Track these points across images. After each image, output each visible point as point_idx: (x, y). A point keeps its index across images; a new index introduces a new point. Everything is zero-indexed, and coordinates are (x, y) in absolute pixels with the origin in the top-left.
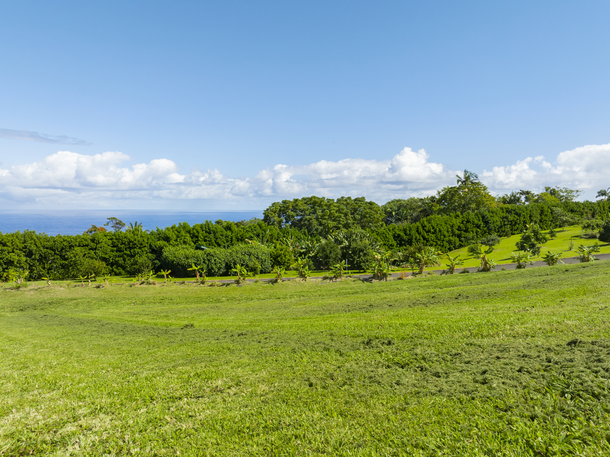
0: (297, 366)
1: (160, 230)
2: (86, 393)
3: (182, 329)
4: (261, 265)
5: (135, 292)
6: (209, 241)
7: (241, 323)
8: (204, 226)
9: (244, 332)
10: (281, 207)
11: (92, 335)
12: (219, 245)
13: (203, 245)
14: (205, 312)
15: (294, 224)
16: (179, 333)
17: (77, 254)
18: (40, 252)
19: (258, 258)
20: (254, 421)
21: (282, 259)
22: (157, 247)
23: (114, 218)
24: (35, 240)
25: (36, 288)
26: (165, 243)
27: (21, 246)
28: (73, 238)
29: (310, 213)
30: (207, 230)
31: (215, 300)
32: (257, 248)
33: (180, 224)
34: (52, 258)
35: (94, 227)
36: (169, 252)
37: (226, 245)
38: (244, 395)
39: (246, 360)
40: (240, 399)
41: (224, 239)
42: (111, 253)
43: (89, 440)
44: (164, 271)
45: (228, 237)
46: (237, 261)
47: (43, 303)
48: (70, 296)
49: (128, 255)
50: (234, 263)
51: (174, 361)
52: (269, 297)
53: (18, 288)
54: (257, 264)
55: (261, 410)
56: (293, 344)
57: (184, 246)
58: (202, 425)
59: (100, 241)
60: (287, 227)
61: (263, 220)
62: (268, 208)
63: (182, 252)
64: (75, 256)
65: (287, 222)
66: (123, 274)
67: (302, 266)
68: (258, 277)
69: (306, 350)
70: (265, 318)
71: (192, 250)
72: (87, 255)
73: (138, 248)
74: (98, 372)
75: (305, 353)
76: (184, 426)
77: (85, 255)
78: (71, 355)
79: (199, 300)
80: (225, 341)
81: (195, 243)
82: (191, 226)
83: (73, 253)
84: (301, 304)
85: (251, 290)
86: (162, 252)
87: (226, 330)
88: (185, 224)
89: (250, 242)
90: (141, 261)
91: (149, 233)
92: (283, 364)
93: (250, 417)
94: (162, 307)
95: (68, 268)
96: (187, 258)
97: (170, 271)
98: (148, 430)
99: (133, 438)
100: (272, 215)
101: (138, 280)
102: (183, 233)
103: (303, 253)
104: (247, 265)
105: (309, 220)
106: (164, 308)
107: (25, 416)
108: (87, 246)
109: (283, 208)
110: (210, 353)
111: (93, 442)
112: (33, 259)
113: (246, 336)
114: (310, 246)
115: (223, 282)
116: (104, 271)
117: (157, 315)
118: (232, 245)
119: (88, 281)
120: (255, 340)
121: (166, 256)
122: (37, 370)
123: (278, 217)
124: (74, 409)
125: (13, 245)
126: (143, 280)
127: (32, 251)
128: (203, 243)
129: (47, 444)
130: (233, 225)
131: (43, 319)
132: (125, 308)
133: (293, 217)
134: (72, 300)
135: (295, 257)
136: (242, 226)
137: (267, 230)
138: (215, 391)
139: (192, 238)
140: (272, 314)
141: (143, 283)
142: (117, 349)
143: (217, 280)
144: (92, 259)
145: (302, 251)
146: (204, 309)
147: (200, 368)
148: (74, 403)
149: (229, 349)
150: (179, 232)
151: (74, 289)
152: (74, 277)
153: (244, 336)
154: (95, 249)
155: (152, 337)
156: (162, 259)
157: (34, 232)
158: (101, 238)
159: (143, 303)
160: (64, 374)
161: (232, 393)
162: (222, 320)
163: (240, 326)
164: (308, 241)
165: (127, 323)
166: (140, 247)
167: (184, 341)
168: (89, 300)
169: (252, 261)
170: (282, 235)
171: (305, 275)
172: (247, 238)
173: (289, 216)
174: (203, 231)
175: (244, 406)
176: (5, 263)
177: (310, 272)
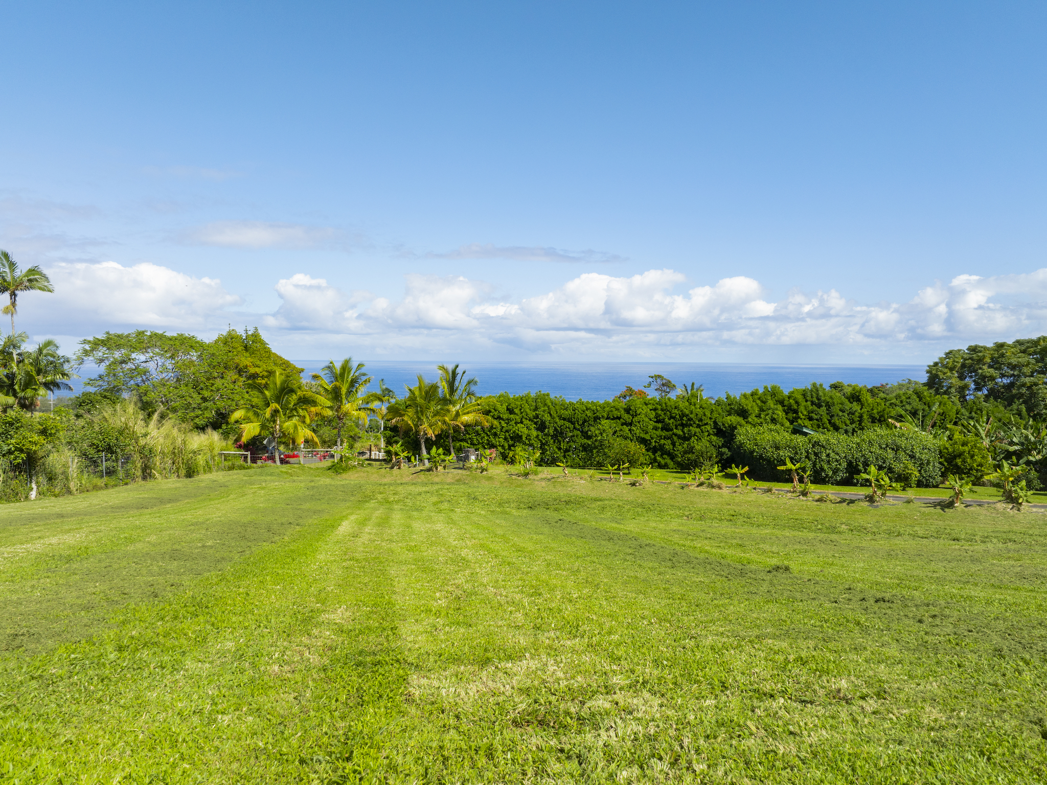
0: (1010, 688)
1: (732, 397)
2: (621, 652)
3: (769, 572)
4: (920, 471)
5: (689, 499)
6: (817, 420)
7: (879, 579)
8: (809, 393)
9: (887, 596)
10: (965, 360)
11: (625, 560)
12: (837, 428)
13: (806, 427)
14: (809, 548)
15: (994, 394)
16: (765, 578)
17: (604, 430)
18: (555, 425)
19: (912, 457)
20: (917, 776)
21: (964, 461)
22: (727, 425)
23: (659, 376)
24: (548, 407)
25: (549, 477)
26: (740, 419)
27: (532, 414)
28: (600, 406)
29: (1032, 373)
30: (815, 399)
31: (827, 528)
32: (912, 438)
33: (766, 388)
34: (571, 434)
35: (629, 389)
36: (746, 434)
37: (850, 428)
38: (894, 718)
39: (893, 651)
40: (887, 725)
41: (846, 418)
42: (654, 431)
43: (629, 730)
44: (737, 467)
45: (853, 414)
46: (871, 459)
47: (557, 500)
48: (593, 494)
49: (679, 437)
50: (865, 462)
51: (758, 627)
52: (935, 534)
53: (526, 475)
54: (910, 467)
55: (932, 757)
56: (996, 640)
57: (772, 427)
58: (815, 755)
59: (638, 412)
60: (978, 398)
61: (924, 385)
62: (937, 360)
63: (768, 436)
64: (601, 434)
65: (978, 388)
66: (671, 466)
67: (1011, 479)
68: (911, 493)
69: (1028, 657)
70: (930, 574)
71: (786, 434)
72: (618, 434)
73: (695, 425)
74: (637, 622)
75: (1027, 664)
76: (781, 747)
77: (615, 432)
78: (597, 586)
79: (798, 524)
80: (850, 606)
81: (792, 422)
82: (786, 393)
83: (599, 429)
84: (1009, 558)
85: (898, 516)
86: (735, 435)
87: (852, 587)
88: (774, 388)
89: (898, 425)
90: (699, 447)
91: (713, 402)
92: (975, 675)
93: (908, 764)
94: (733, 529)
95: (592, 452)
96: (777, 448)
97: (746, 468)
98: (719, 739)
99: (697, 744)
100: (944, 374)
101: (694, 479)
102: (771, 403)
103: (1015, 453)
104: (889, 469)
105: (1032, 386)
106: (737, 530)
107: (542, 668)
108: (619, 418)
109: (970, 361)
110: (822, 626)
111: (635, 734)
112: (545, 435)
113: (891, 605)
114: (1033, 439)
115: (842, 496)
116: (642, 459)
117: (726, 542)
118: (860, 429)
119: (619, 474)
120: (911, 615)
121: (740, 441)
122: (552, 601)
123: (957, 380)
124: (605, 673)
125: (522, 413)
126: (702, 479)
127: (545, 423)
128: (807, 423)
129: (571, 718)
130: (864, 392)
131: (558, 525)
132: (673, 523)
133: (992, 378)
134: (596, 500)
135: (994, 459)
136: (882, 395)
137: (934, 404)
138: (834, 698)
139: (787, 414)
140: (943, 569)
141: (701, 484)
142: (664, 589)
143: (830, 491)
144: (626, 439)
145: (1012, 448)
146: (807, 542)
147: (806, 648)
148: (605, 665)
149: (858, 624)
150: (764, 402)
151: (598, 484)
152: (599, 466)
153: (888, 605)
154: (631, 424)
155: (718, 577)
156: (733, 447)
157: (548, 395)
158: (639, 408)
159: (702, 518)
160: (587, 615)
161: (869, 709)
162: (843, 566)
163: (877, 584)
164: (1026, 428)
165: (677, 548)
166: (698, 425)
167: (774, 595)
168: (621, 504)
169: (900, 462)
170: (967, 414)
171: (1017, 499)
172: (891, 417)
173: (983, 377)
174: (806, 401)
175: (895, 741)
176: (512, 438)
177: (1029, 493)
